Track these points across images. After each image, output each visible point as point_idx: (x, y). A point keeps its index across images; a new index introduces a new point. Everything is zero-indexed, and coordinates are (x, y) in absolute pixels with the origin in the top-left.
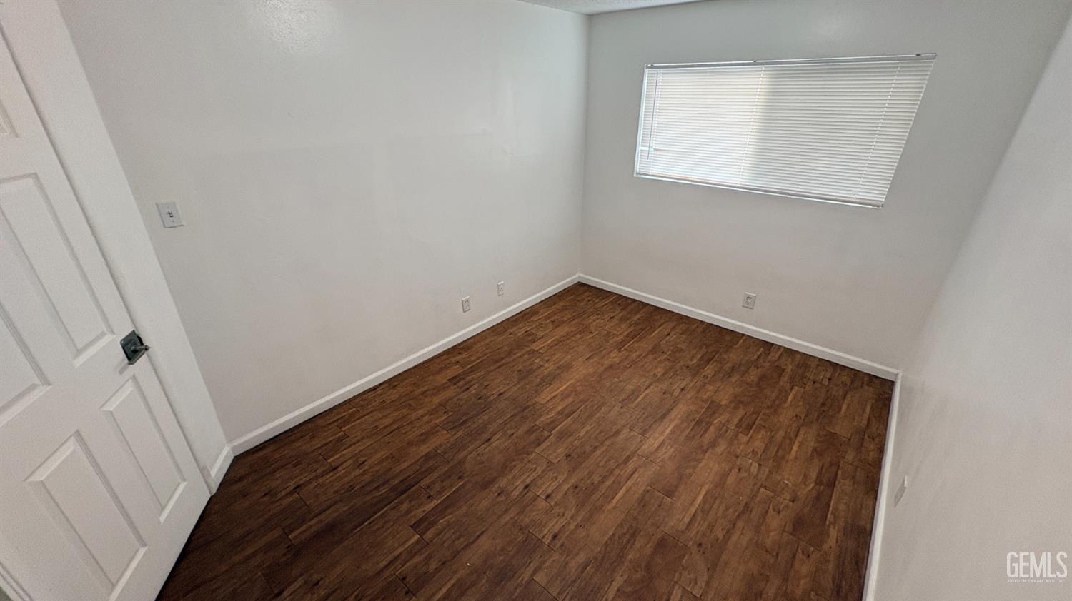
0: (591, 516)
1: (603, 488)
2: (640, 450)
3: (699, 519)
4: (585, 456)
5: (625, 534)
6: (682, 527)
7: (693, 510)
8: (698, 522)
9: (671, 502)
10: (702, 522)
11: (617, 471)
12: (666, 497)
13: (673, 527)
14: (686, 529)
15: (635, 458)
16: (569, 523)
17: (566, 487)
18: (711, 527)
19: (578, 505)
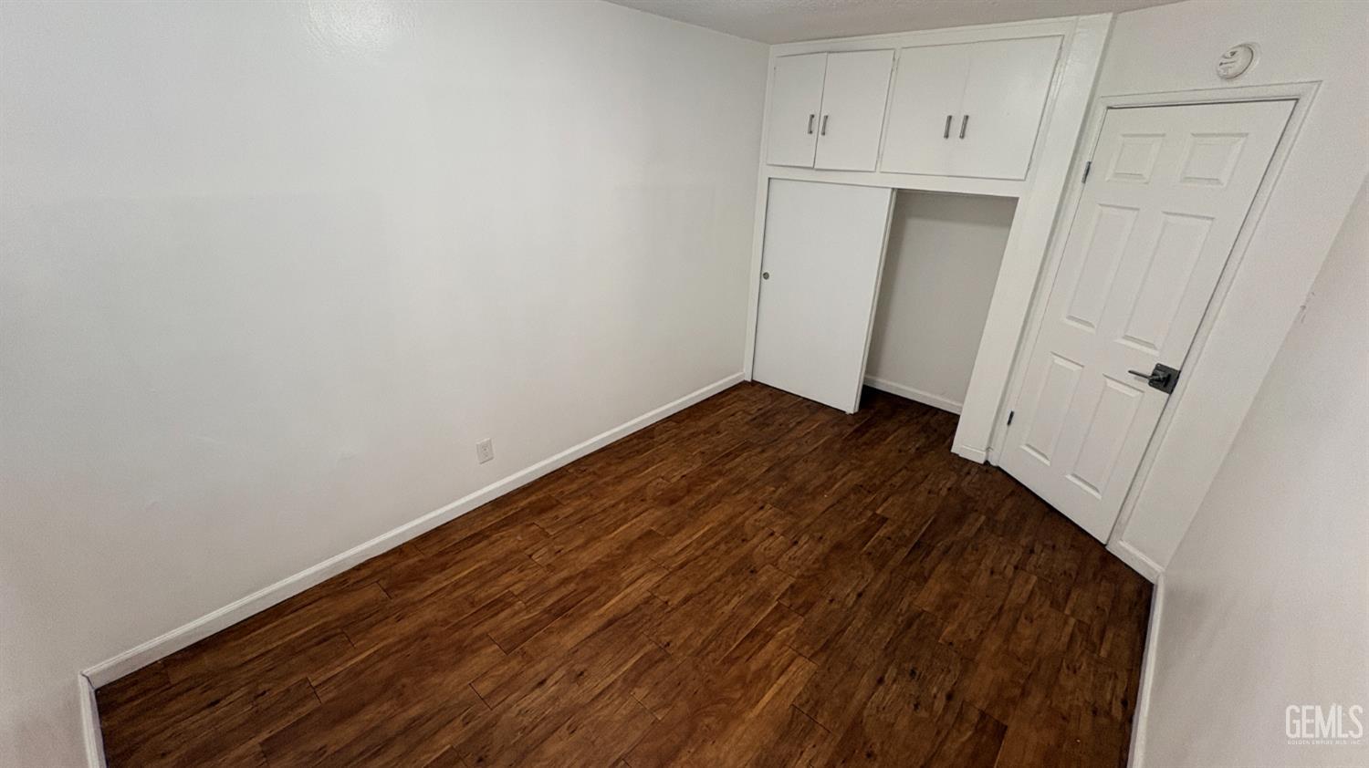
0: (730, 520)
1: (717, 539)
2: (665, 575)
5: (703, 508)
6: (653, 510)
8: (635, 513)
9: (653, 526)
10: (631, 513)
11: (700, 553)
12: (656, 530)
13: (659, 511)
14: (650, 510)
16: (750, 516)
17: (755, 541)
18: (624, 510)
19: (742, 527)
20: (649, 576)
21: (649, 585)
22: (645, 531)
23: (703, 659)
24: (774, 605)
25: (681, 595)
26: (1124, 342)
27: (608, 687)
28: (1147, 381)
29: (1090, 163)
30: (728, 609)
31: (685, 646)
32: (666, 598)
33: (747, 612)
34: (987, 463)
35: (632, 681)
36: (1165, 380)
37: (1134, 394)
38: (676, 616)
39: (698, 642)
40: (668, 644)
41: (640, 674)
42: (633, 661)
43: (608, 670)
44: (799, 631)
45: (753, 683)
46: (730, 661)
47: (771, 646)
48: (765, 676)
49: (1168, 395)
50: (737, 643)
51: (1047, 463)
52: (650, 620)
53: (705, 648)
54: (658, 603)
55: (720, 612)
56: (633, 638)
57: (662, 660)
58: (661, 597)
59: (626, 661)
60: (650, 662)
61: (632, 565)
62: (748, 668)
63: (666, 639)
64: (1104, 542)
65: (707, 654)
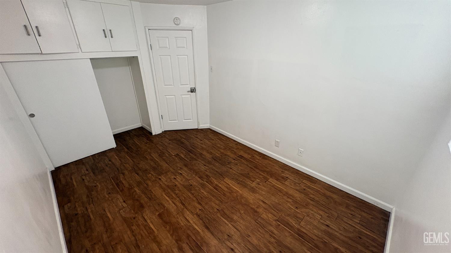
0: (162, 188)
1: (172, 193)
2: (186, 210)
3: (144, 222)
4: (189, 190)
5: (151, 196)
6: (144, 215)
7: (149, 221)
8: (143, 221)
9: (155, 214)
10: (142, 223)
11: (178, 199)
12: (159, 213)
13: (146, 212)
14: (143, 216)
15: (182, 207)
16: (163, 183)
17: (177, 183)
18: (138, 226)
19: (168, 185)
20: (186, 215)
21: (191, 216)
22: (157, 217)
23: (224, 201)
24: (206, 182)
25: (197, 205)
26: (181, 86)
27: (233, 226)
28: (190, 92)
29: (151, 45)
30: (205, 193)
31: (218, 205)
32: (198, 209)
33: (207, 189)
34: (162, 132)
35: (231, 220)
36: (193, 91)
37: (189, 96)
38: (206, 207)
39: (217, 202)
40: (218, 210)
41: (229, 217)
42: (224, 220)
43: (227, 227)
44: (215, 179)
45: (231, 191)
46: (224, 195)
47: (220, 185)
48: (229, 188)
49: (195, 93)
50: (218, 192)
51: (177, 121)
52: (207, 215)
53: (220, 200)
54: (199, 212)
55: (206, 195)
56: (214, 220)
57: (223, 211)
58: (198, 211)
59: (224, 222)
60: (224, 215)
61: (178, 221)
62: (227, 191)
63: (216, 210)
64: (197, 128)
65: (222, 200)
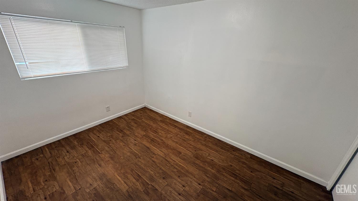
0: (190, 173)
2: (163, 157)
4: (164, 173)
6: (191, 153)
7: (185, 150)
8: (189, 150)
9: (183, 153)
11: (172, 164)
15: (166, 158)
16: (194, 180)
17: (179, 180)
19: (187, 177)
20: (163, 154)
22: (181, 152)
24: (149, 183)
25: (155, 160)
27: (132, 149)
30: (149, 171)
38: (149, 159)
39: (139, 164)
40: (140, 158)
41: (133, 154)
42: (137, 152)
43: (136, 149)
45: (124, 175)
47: (134, 180)
48: (125, 178)
50: (137, 172)
52: (148, 154)
56: (143, 152)
58: (155, 156)
60: (136, 155)
61: (167, 150)
62: (129, 174)
65: (135, 166)
